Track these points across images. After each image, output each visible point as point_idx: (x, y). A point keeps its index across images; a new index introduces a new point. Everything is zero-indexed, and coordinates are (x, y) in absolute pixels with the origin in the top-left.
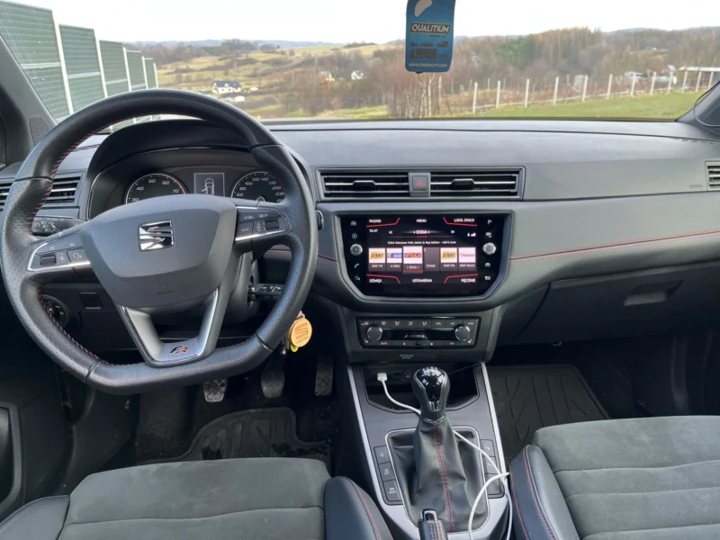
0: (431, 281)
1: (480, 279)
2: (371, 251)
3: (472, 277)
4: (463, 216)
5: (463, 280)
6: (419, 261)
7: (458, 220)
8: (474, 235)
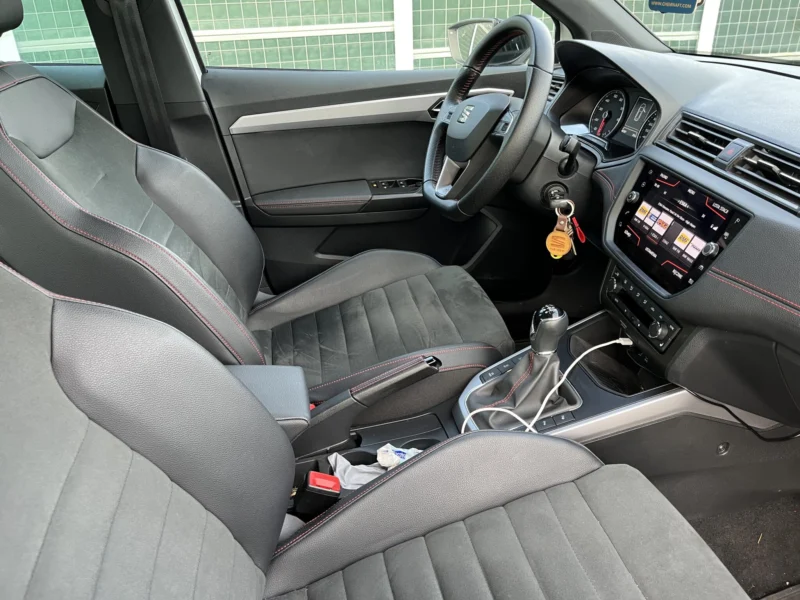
0: (655, 256)
1: (685, 279)
2: (645, 205)
3: (681, 272)
4: (722, 204)
5: (674, 271)
6: (661, 231)
7: (717, 206)
8: (715, 229)
